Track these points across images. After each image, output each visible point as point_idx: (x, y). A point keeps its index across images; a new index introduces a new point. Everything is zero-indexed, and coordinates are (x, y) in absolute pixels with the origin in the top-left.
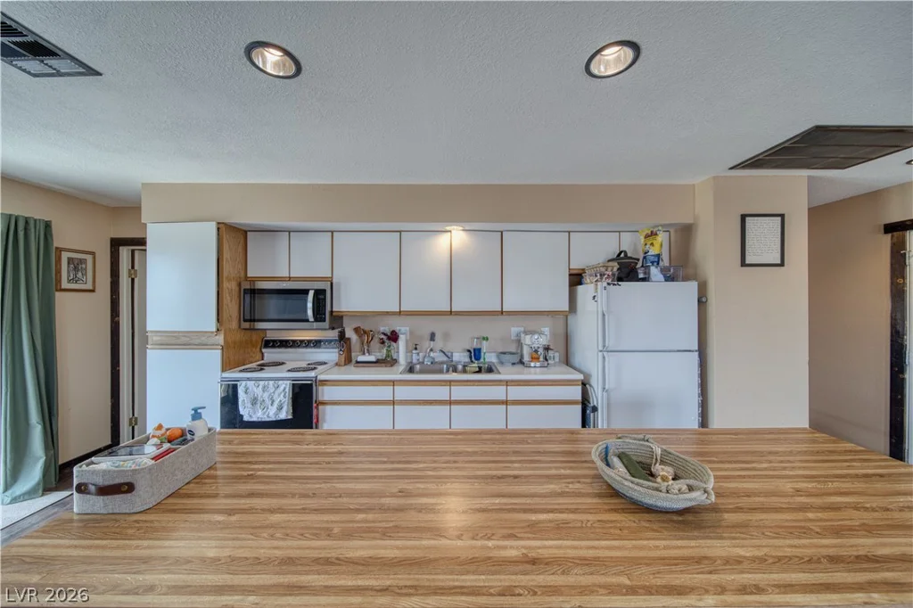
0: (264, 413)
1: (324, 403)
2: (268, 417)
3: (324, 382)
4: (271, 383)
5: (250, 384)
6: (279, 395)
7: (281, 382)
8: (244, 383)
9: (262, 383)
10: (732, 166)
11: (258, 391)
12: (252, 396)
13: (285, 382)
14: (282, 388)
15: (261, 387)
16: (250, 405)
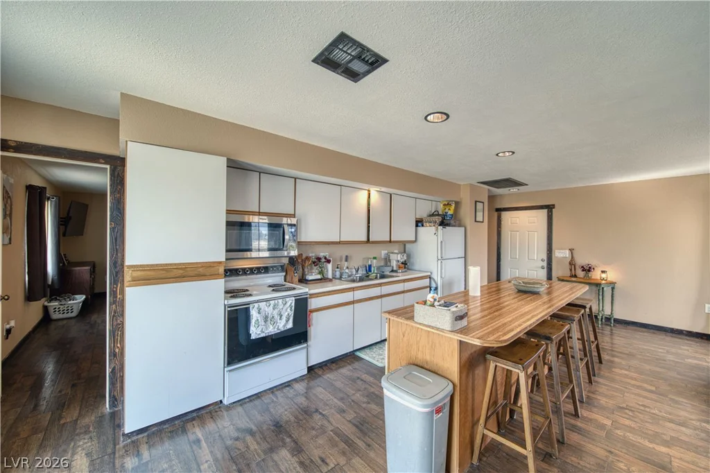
0: (274, 328)
1: (312, 311)
2: (278, 329)
3: (313, 295)
4: (280, 301)
5: (262, 305)
6: (286, 310)
7: (287, 299)
8: (256, 305)
9: (272, 302)
10: (481, 181)
11: (269, 310)
12: (264, 315)
13: (291, 298)
14: (288, 304)
15: (272, 305)
16: (263, 323)
